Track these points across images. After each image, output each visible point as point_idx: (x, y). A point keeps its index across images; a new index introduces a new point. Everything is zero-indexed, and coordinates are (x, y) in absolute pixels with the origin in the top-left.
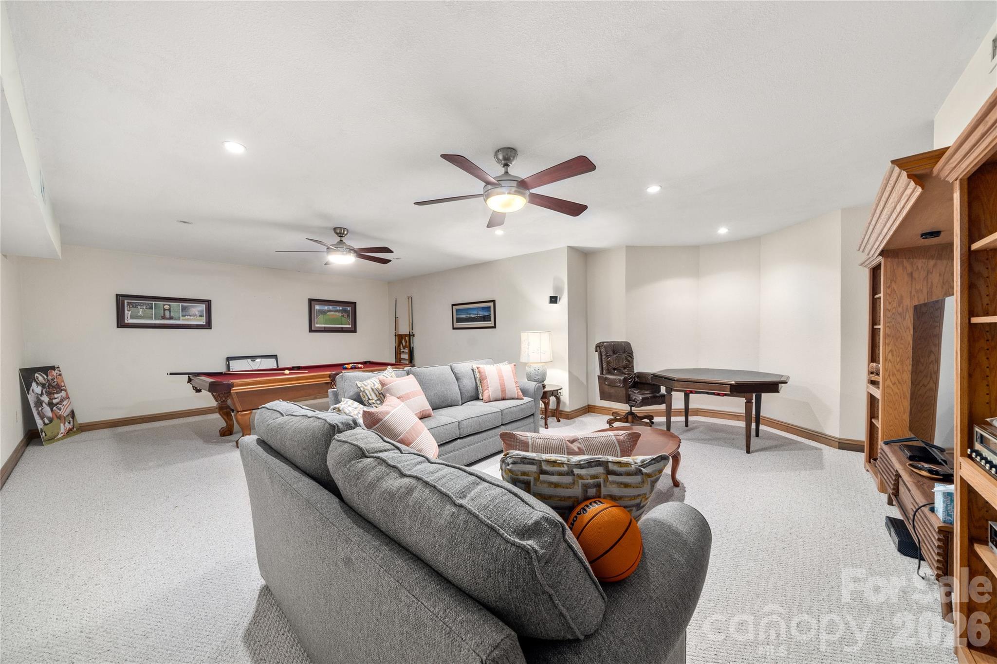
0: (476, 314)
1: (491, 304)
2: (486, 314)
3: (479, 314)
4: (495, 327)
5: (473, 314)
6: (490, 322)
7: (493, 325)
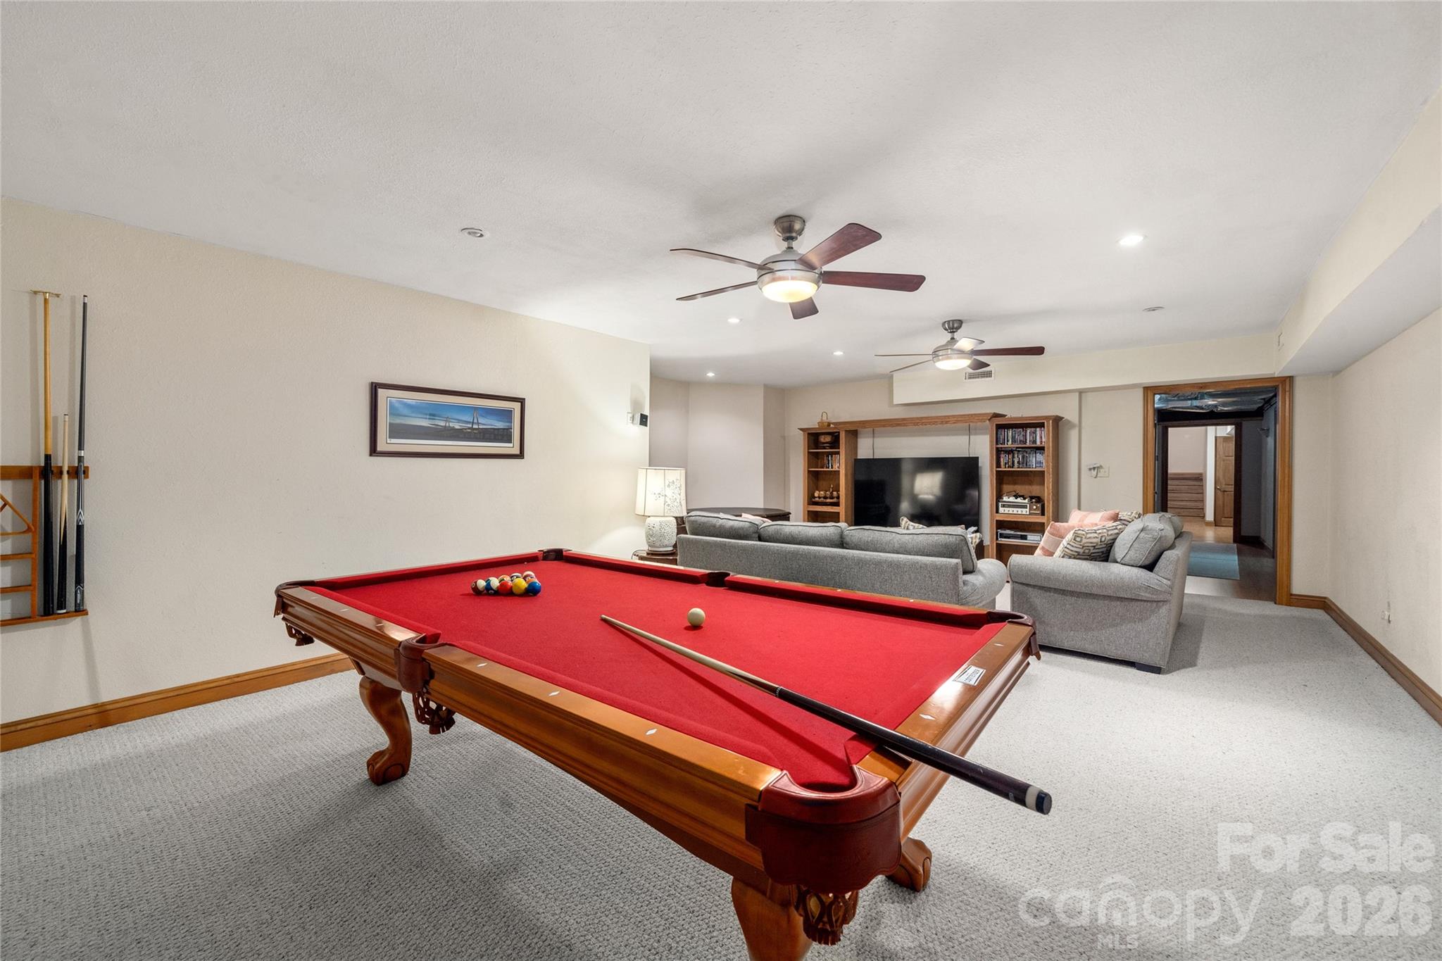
0: (468, 422)
1: (517, 406)
2: (500, 425)
3: (478, 423)
4: (521, 455)
5: (459, 421)
6: (511, 445)
7: (518, 453)
